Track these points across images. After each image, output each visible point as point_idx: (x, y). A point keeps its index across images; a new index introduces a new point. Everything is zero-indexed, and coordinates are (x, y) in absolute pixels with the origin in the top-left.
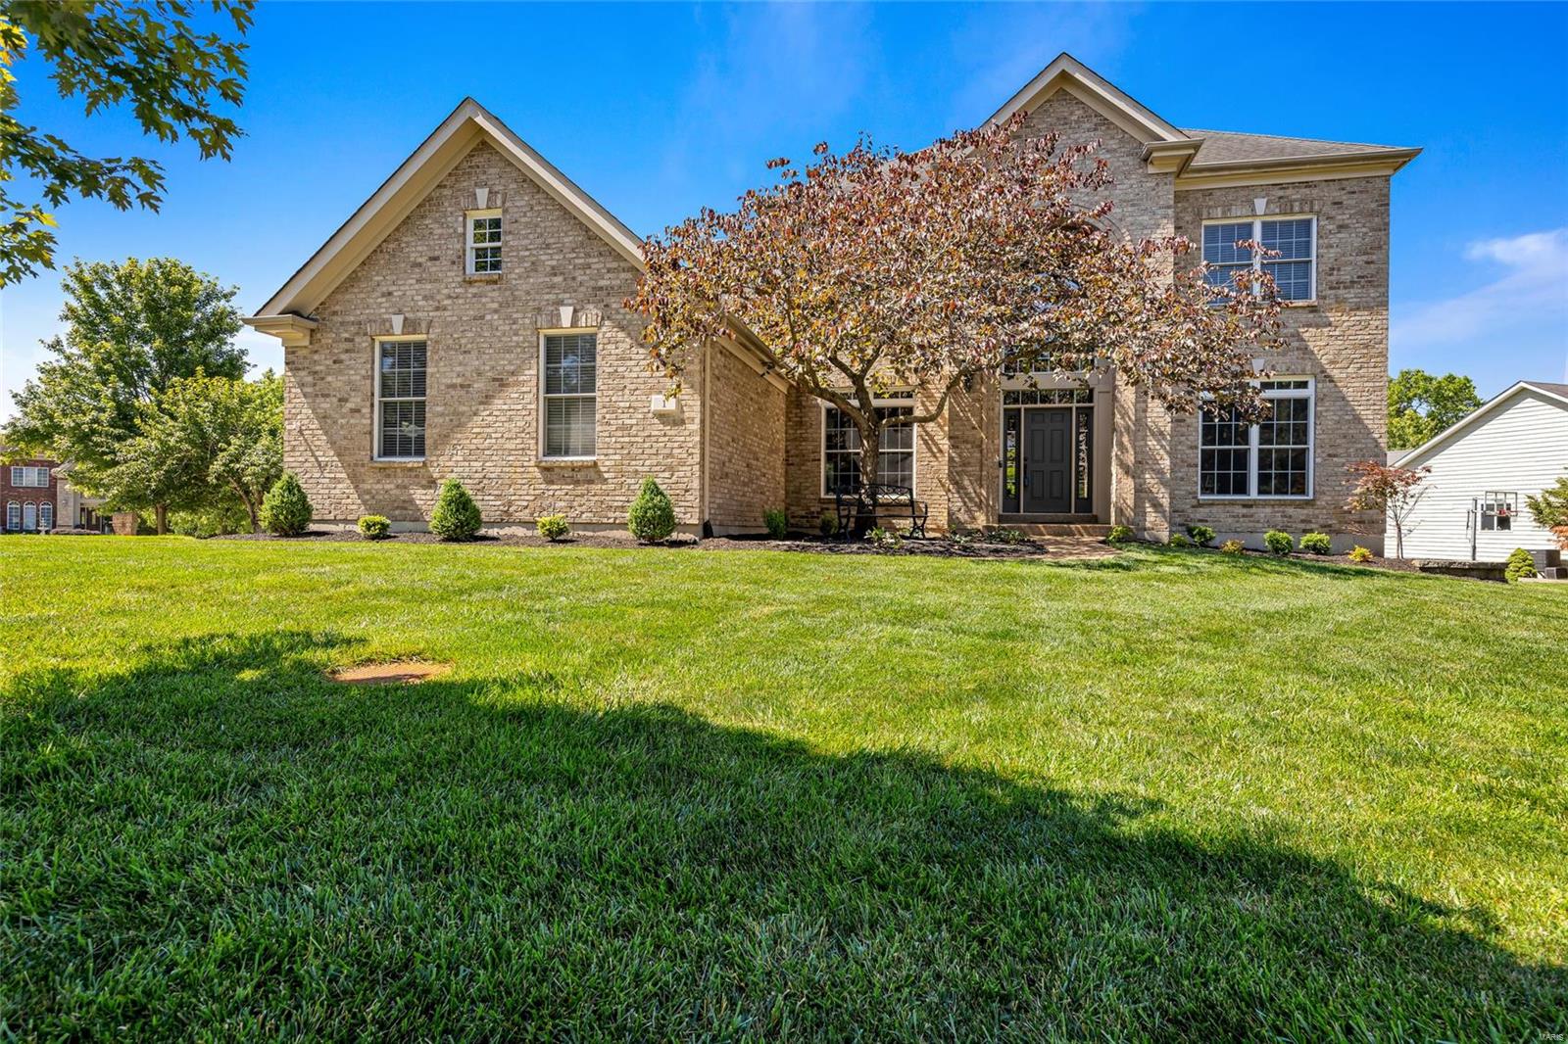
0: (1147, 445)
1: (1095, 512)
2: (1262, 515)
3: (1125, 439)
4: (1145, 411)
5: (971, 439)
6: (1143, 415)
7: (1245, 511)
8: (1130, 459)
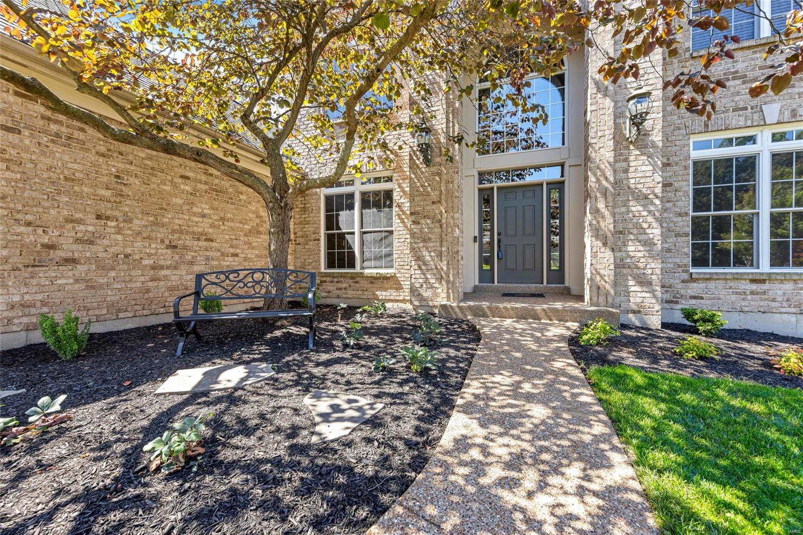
0: (628, 212)
1: (567, 284)
2: (780, 293)
3: (601, 205)
4: (626, 171)
5: (432, 214)
6: (623, 175)
7: (754, 287)
8: (607, 224)
